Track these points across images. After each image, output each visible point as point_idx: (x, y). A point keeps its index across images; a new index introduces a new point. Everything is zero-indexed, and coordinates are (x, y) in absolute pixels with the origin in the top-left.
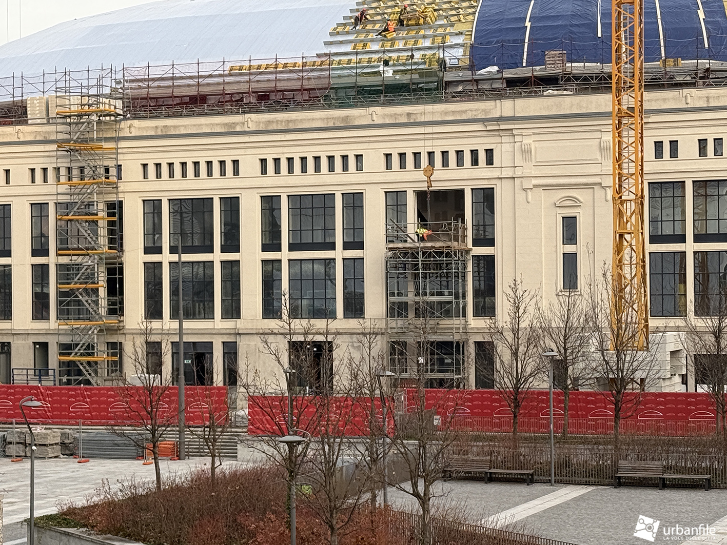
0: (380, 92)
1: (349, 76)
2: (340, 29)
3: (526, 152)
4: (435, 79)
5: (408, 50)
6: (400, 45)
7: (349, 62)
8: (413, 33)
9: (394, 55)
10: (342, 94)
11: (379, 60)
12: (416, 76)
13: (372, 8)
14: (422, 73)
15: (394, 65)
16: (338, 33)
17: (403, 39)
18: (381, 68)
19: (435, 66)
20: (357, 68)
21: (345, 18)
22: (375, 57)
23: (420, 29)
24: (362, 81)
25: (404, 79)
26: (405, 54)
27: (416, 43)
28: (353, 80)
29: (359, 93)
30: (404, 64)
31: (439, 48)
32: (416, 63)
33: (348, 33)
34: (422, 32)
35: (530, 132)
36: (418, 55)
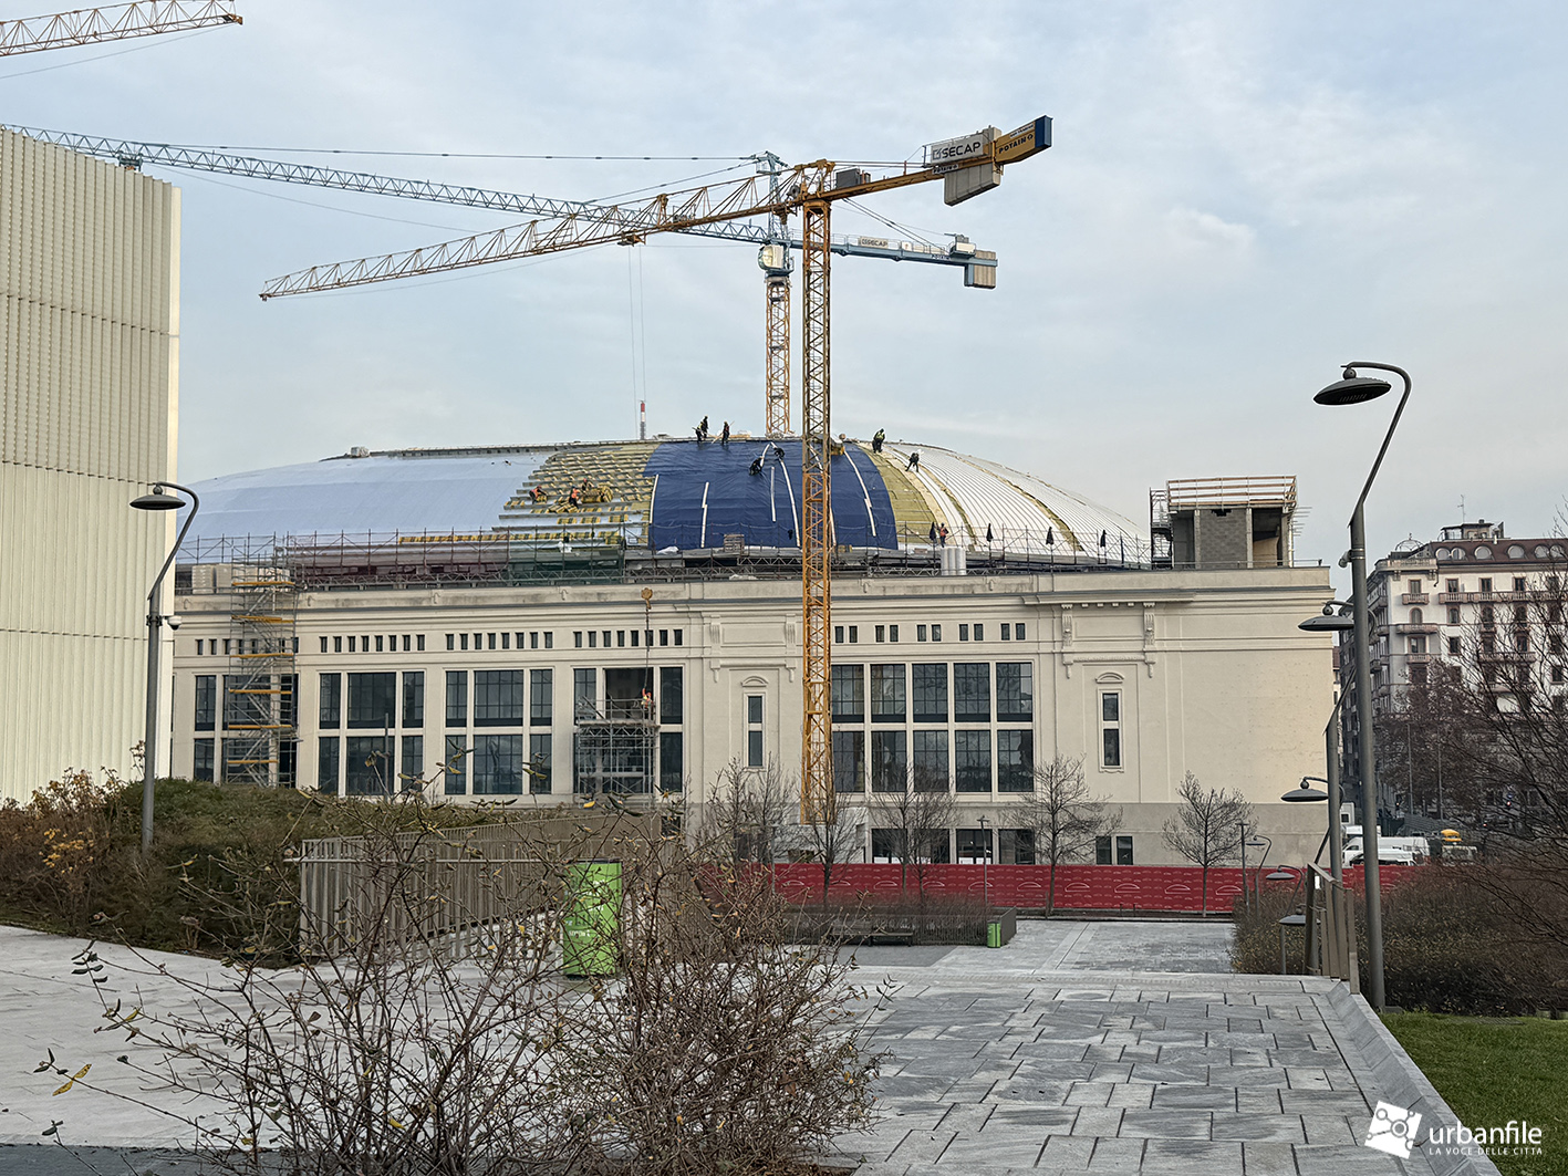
0: (560, 568)
1: (527, 550)
2: (514, 503)
3: (714, 634)
4: (617, 557)
5: (587, 527)
6: (577, 522)
7: (526, 537)
8: (590, 510)
9: (573, 532)
10: (519, 568)
11: (558, 536)
12: (596, 554)
13: (545, 483)
14: (603, 552)
15: (573, 542)
16: (513, 507)
17: (581, 515)
18: (561, 545)
19: (615, 545)
20: (536, 543)
21: (518, 492)
22: (553, 533)
23: (598, 507)
24: (541, 557)
25: (586, 556)
26: (585, 531)
27: (594, 520)
28: (532, 555)
29: (539, 568)
30: (583, 542)
31: (619, 526)
32: (595, 541)
33: (523, 507)
34: (600, 510)
35: (718, 614)
36: (597, 532)
